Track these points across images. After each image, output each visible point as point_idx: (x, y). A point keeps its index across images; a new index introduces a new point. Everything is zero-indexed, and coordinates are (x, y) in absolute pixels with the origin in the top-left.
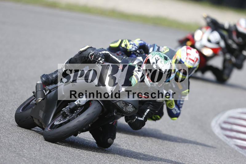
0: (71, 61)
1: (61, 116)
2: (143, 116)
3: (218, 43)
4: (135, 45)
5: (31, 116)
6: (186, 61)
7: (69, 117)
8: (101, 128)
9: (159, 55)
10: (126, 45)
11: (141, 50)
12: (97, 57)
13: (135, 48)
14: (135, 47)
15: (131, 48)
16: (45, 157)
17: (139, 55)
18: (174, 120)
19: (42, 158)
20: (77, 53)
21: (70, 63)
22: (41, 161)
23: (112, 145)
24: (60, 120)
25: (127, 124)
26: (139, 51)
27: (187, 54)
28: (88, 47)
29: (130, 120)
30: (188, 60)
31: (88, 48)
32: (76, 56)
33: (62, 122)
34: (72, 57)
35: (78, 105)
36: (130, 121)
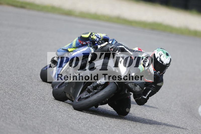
1: (87, 91)
5: (64, 92)
9: (162, 52)
12: (115, 50)
24: (86, 95)
32: (98, 50)
35: (99, 84)
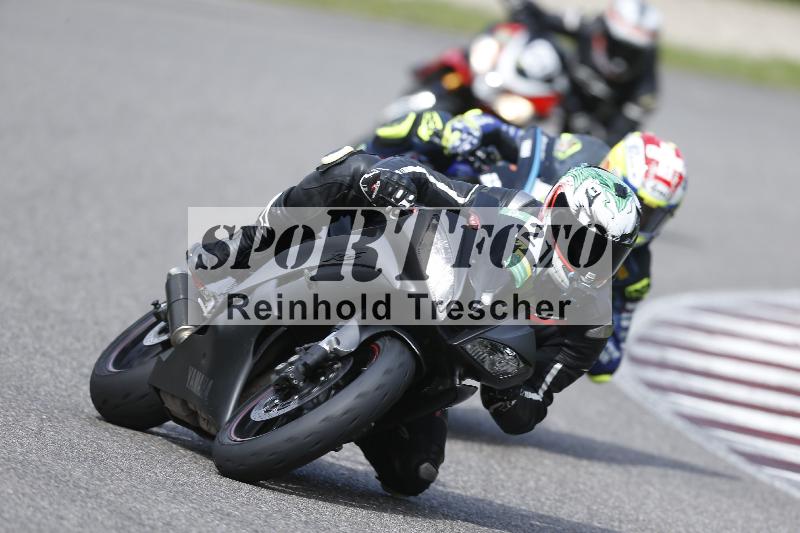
0: (289, 199)
1: (272, 388)
2: (540, 387)
3: (548, 80)
4: (469, 134)
5: (155, 388)
6: (644, 185)
7: (300, 398)
8: (404, 429)
9: (597, 181)
10: (438, 134)
11: (491, 149)
12: (390, 189)
13: (472, 144)
14: (470, 138)
15: (457, 143)
16: (57, 455)
17: (485, 167)
18: (600, 383)
19: (49, 460)
20: (311, 170)
21: (285, 205)
22: (44, 469)
23: (433, 485)
24: (271, 406)
25: (487, 412)
26: (484, 152)
27: (648, 161)
28: (348, 149)
29: (500, 400)
30: (651, 182)
31: (351, 154)
32: (308, 180)
33: (274, 413)
34: (296, 183)
35: (331, 352)
36: (500, 404)
